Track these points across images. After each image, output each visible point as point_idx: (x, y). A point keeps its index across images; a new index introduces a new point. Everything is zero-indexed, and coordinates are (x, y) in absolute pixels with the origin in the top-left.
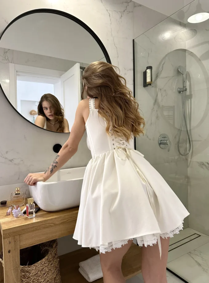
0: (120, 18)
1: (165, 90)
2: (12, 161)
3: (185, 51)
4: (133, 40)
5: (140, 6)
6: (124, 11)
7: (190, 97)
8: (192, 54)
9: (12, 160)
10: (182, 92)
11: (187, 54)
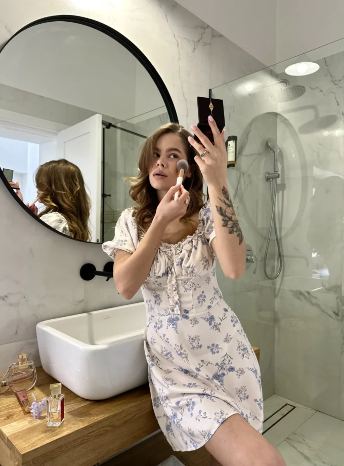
0: (193, 51)
1: (249, 176)
2: (5, 299)
3: (276, 115)
4: (210, 90)
5: (221, 36)
6: (198, 41)
7: (283, 187)
8: (286, 122)
9: (6, 296)
10: (272, 179)
11: (278, 120)
